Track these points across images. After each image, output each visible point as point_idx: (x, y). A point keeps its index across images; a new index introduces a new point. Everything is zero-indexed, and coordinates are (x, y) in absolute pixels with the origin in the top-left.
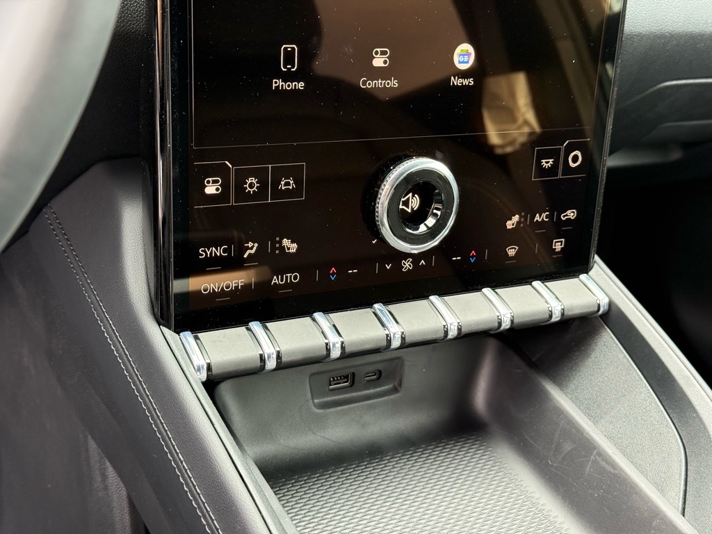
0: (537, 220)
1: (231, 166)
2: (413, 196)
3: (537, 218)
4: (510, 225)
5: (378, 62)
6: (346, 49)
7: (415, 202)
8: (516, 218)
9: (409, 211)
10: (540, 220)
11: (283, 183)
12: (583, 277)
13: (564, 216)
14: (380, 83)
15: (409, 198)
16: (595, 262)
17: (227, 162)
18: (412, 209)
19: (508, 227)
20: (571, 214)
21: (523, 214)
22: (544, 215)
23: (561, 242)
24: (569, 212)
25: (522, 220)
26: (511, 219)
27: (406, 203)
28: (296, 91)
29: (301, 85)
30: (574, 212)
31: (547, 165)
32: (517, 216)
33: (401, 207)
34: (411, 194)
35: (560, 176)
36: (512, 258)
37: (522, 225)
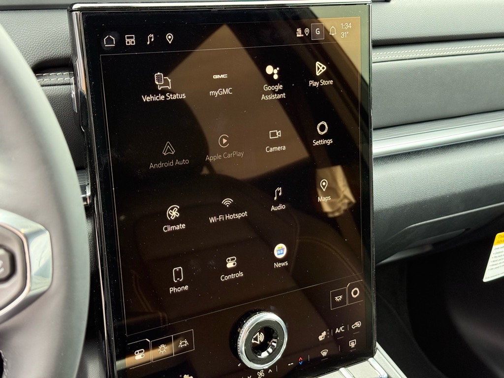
0: (337, 332)
1: (149, 341)
2: (260, 334)
3: (337, 331)
4: (321, 338)
5: (230, 265)
6: (211, 262)
7: (261, 337)
8: (324, 334)
9: (258, 343)
10: (339, 332)
11: (181, 343)
12: (371, 359)
13: (353, 327)
14: (232, 276)
15: (257, 336)
16: (377, 349)
17: (147, 339)
18: (260, 341)
19: (320, 340)
20: (358, 324)
21: (328, 330)
22: (341, 328)
23: (354, 341)
24: (356, 323)
25: (328, 333)
26: (321, 335)
27: (256, 339)
28: (184, 291)
29: (186, 288)
30: (359, 323)
31: (339, 299)
32: (325, 332)
33: (253, 341)
34: (258, 333)
35: (348, 304)
36: (325, 357)
37: (328, 337)
